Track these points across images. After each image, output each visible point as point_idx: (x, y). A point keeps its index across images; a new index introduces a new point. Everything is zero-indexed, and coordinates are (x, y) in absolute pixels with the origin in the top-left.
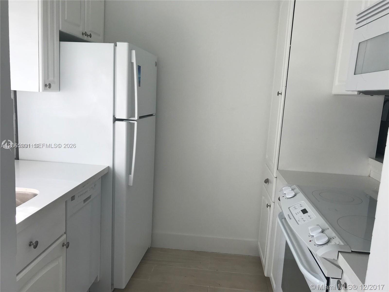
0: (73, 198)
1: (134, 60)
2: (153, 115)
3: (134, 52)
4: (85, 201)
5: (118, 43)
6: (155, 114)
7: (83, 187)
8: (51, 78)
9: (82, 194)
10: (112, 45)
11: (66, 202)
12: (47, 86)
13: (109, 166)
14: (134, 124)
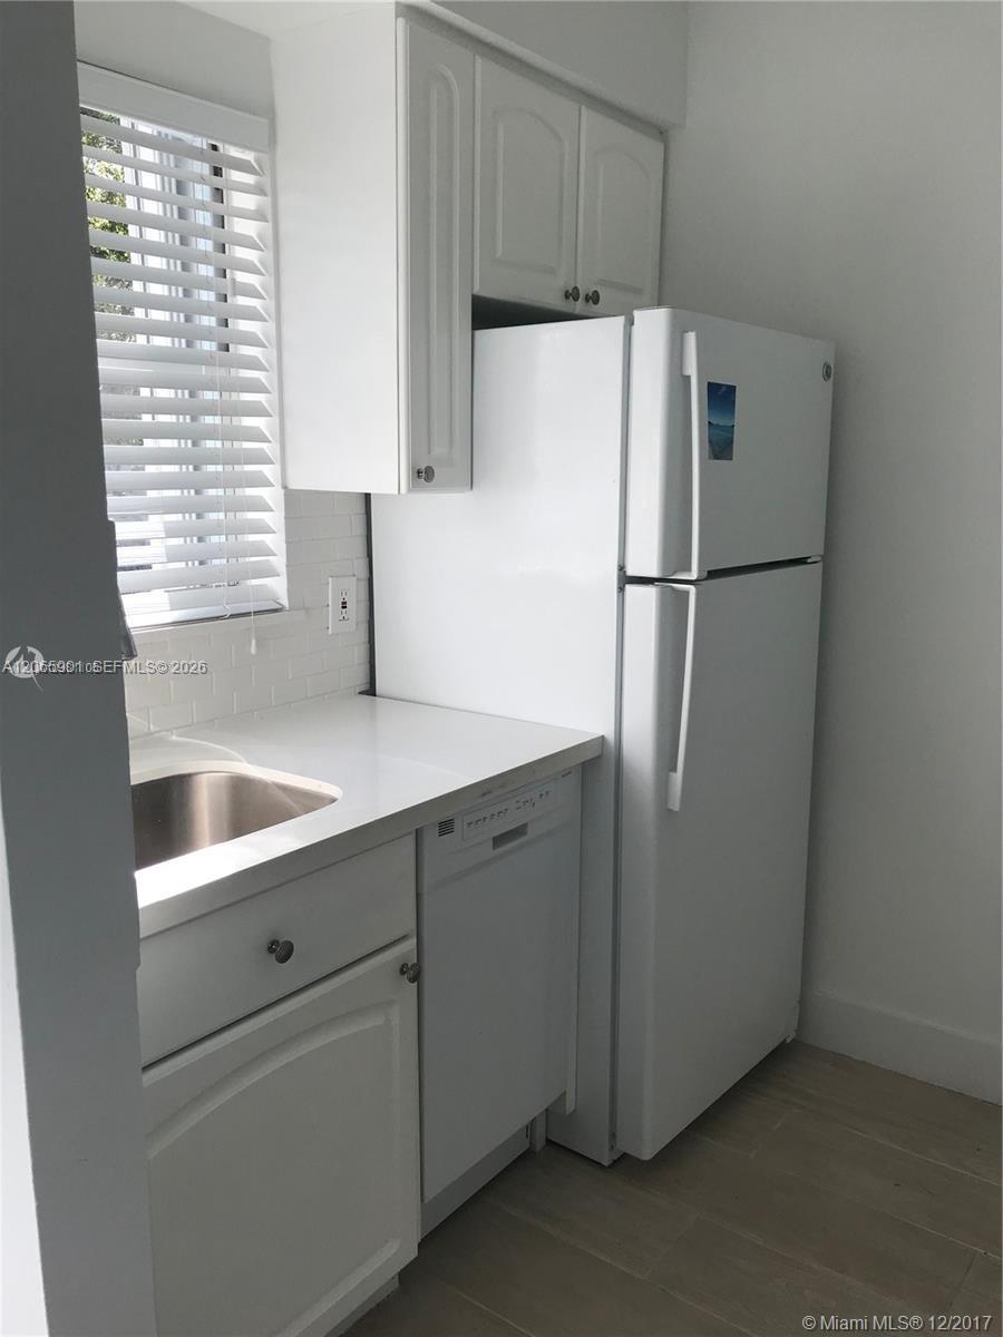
0: (446, 827)
1: (691, 369)
2: (809, 561)
3: (691, 338)
4: (498, 841)
5: (637, 314)
6: (819, 559)
7: (484, 795)
8: (439, 450)
9: (485, 818)
10: (620, 321)
11: (418, 834)
12: (423, 475)
13: (603, 737)
14: (687, 593)
